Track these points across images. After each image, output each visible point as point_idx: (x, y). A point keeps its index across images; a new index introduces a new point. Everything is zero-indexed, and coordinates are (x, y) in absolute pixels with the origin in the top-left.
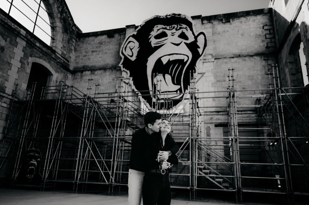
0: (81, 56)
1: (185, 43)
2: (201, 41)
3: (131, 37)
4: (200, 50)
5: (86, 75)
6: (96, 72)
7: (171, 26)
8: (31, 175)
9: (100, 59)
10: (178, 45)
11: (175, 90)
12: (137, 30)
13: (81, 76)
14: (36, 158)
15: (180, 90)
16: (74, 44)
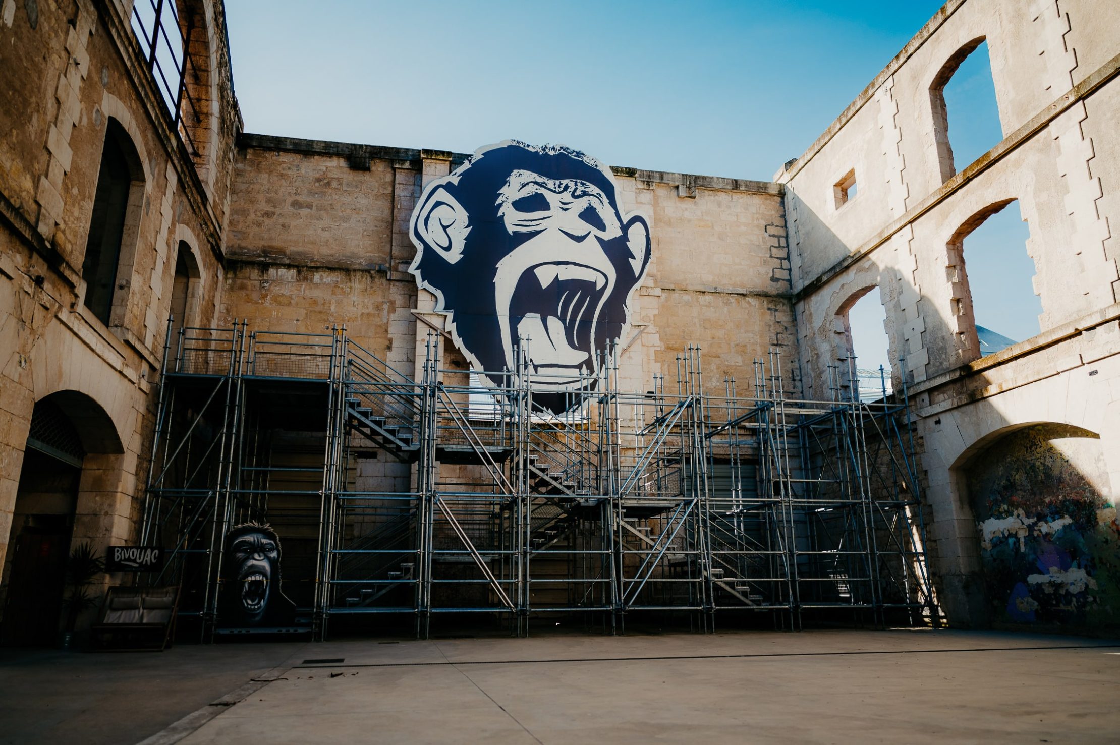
0: (252, 211)
1: (599, 239)
2: (636, 241)
3: (441, 190)
4: (636, 265)
5: (279, 282)
6: (317, 277)
7: (557, 182)
8: (256, 601)
9: (326, 234)
10: (579, 239)
11: (576, 363)
12: (461, 169)
13: (262, 282)
14: (263, 550)
15: (589, 363)
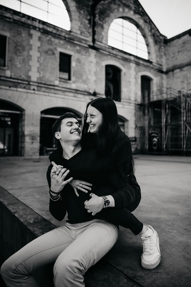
0: (170, 58)
5: (176, 73)
9: (186, 57)
13: (173, 74)
14: (156, 137)
16: (163, 50)
